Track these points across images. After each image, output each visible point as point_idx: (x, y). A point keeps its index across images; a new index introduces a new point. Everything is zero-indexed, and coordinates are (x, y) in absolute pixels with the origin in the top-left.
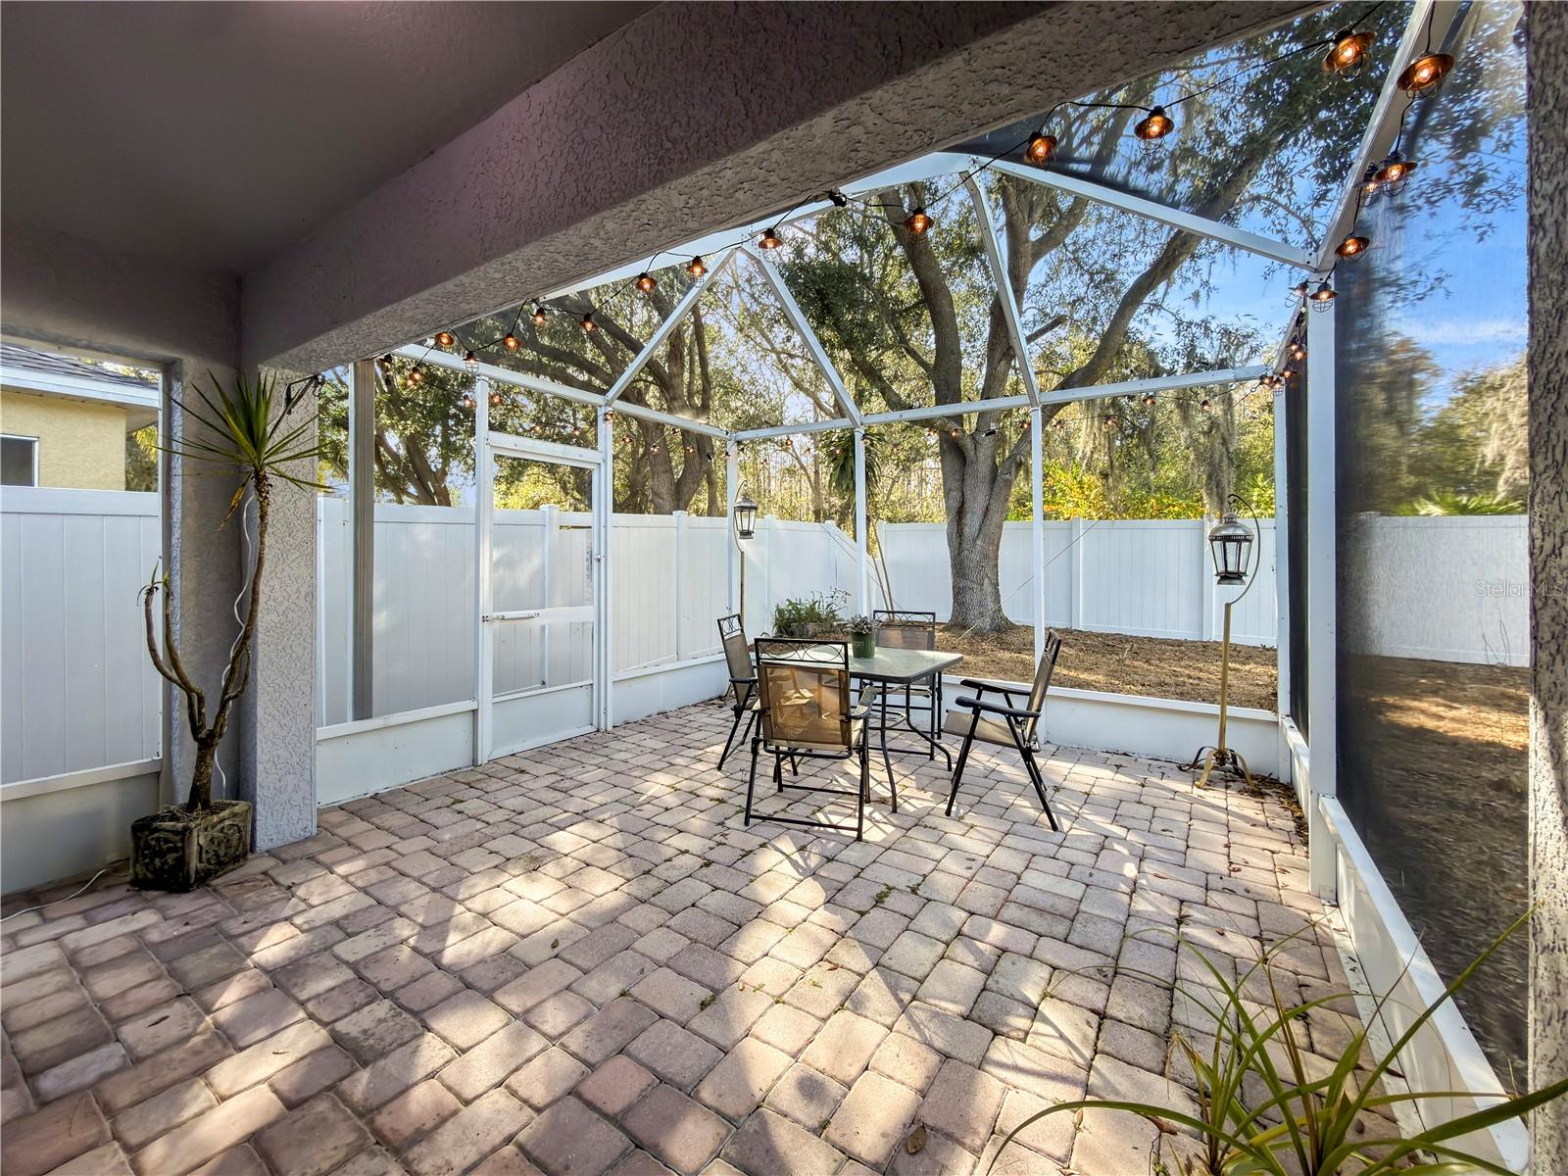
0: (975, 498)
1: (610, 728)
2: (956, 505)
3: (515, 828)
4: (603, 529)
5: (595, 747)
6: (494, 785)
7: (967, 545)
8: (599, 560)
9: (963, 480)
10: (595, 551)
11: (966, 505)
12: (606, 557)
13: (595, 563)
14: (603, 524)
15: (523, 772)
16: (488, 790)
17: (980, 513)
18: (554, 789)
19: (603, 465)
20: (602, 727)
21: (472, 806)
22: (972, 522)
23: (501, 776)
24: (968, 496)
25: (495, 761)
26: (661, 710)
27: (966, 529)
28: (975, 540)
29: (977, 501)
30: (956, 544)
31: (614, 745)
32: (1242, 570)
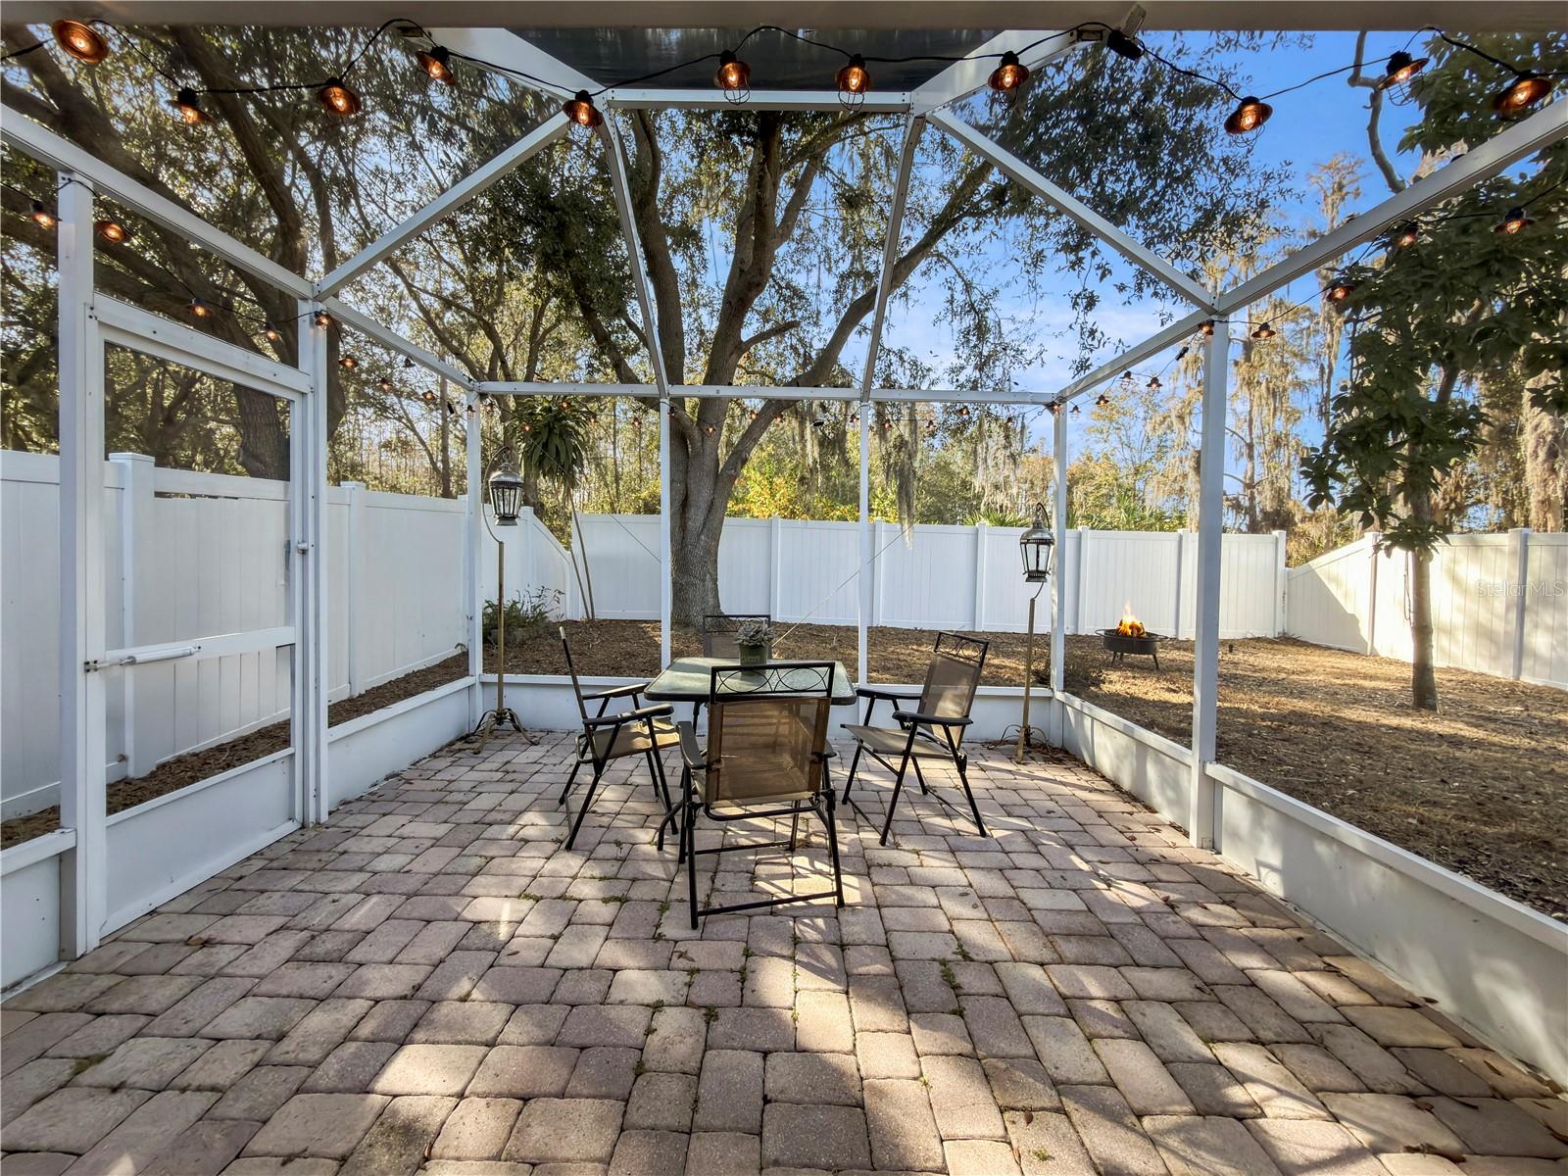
0: (699, 491)
1: (324, 818)
2: (680, 498)
3: (297, 1075)
4: (311, 502)
5: (324, 857)
6: (157, 993)
7: (691, 539)
8: (304, 552)
9: (687, 472)
10: (297, 536)
11: (691, 498)
12: (316, 546)
13: (297, 558)
14: (311, 493)
15: (206, 943)
16: (152, 1006)
17: (704, 506)
18: (314, 961)
19: (310, 397)
20: (312, 818)
21: (139, 1059)
22: (696, 517)
23: (161, 965)
24: (692, 486)
25: (115, 938)
26: (388, 772)
27: (690, 523)
28: (699, 536)
29: (702, 495)
30: (678, 537)
31: (351, 845)
32: (1041, 568)
